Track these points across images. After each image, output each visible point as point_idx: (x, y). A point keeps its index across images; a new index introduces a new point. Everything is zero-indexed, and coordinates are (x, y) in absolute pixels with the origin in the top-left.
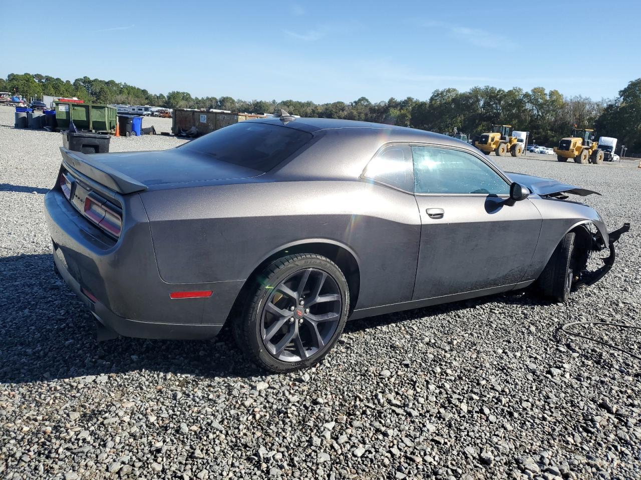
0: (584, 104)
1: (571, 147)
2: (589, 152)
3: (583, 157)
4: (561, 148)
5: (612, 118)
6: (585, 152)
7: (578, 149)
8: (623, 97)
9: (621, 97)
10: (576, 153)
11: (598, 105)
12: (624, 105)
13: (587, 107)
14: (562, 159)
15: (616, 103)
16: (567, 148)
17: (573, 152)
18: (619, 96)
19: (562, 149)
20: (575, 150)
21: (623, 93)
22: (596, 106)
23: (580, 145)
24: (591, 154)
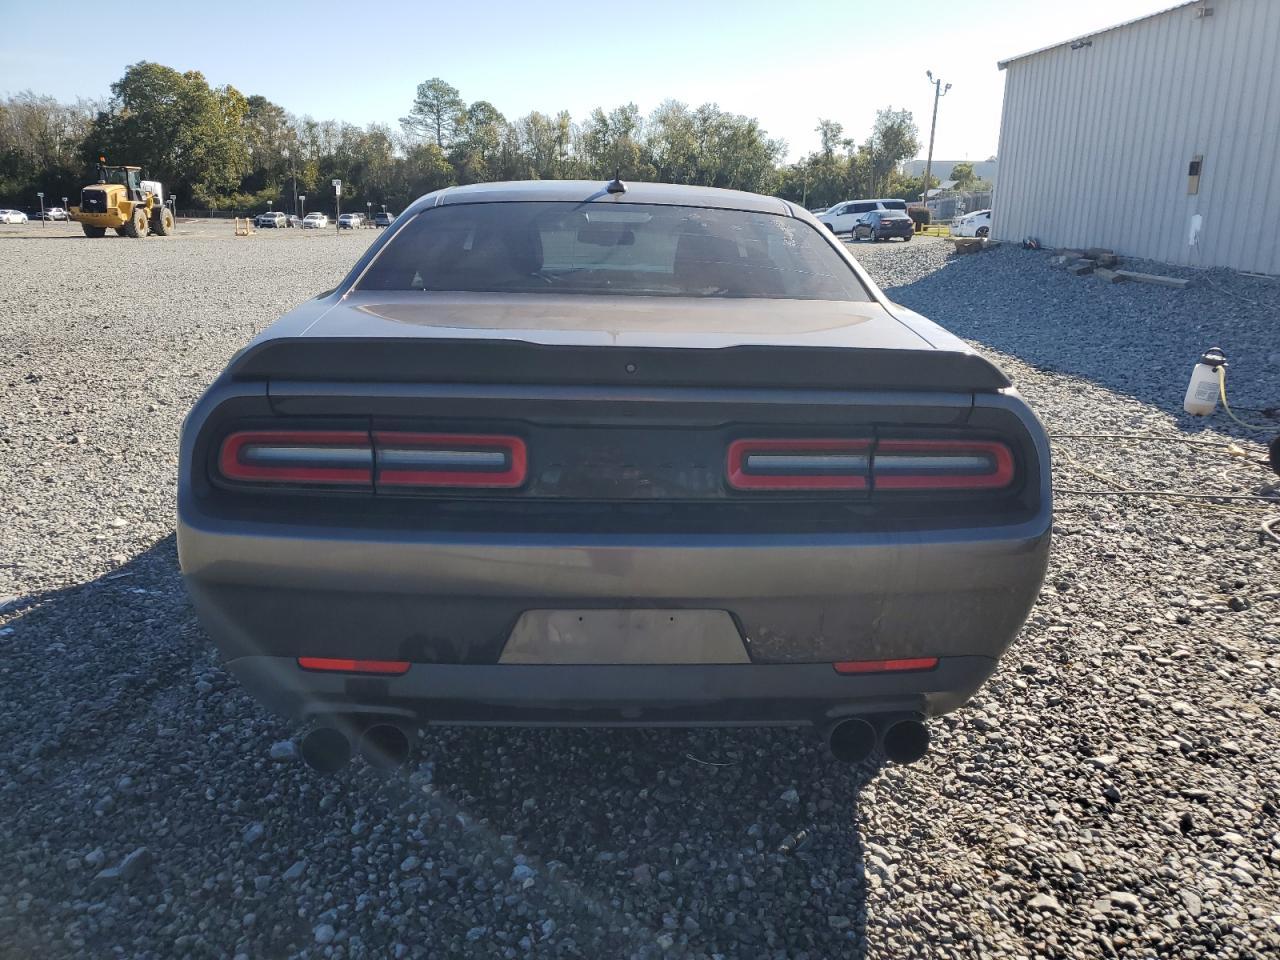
0: (42, 111)
1: (109, 205)
2: (146, 212)
3: (138, 225)
4: (88, 208)
5: (114, 140)
6: (140, 213)
7: (125, 207)
8: (121, 99)
9: (118, 97)
10: (124, 217)
11: (73, 114)
12: (129, 114)
13: (52, 117)
14: (94, 231)
15: (113, 109)
16: (102, 208)
17: (117, 214)
18: (114, 96)
19: (92, 211)
20: (119, 211)
21: (121, 88)
22: (68, 115)
23: (125, 200)
24: (149, 216)
